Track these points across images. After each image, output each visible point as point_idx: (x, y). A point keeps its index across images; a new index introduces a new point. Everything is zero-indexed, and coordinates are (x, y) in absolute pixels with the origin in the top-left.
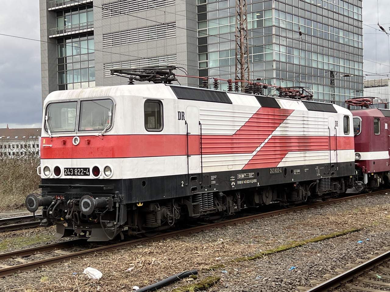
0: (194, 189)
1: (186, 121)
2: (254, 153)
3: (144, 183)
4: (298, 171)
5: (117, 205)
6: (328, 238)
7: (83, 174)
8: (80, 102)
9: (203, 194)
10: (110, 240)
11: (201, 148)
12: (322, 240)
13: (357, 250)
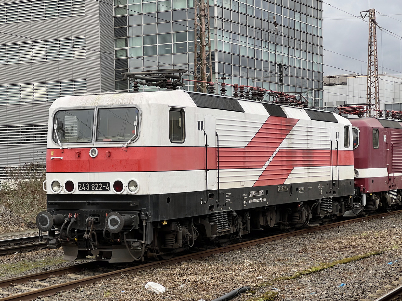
0: (211, 208)
1: (204, 132)
2: (264, 169)
3: (168, 200)
4: (303, 189)
5: (144, 223)
6: (355, 261)
7: (102, 189)
8: (97, 110)
9: (219, 213)
10: (135, 261)
11: (218, 162)
12: (350, 262)
13: (394, 270)
